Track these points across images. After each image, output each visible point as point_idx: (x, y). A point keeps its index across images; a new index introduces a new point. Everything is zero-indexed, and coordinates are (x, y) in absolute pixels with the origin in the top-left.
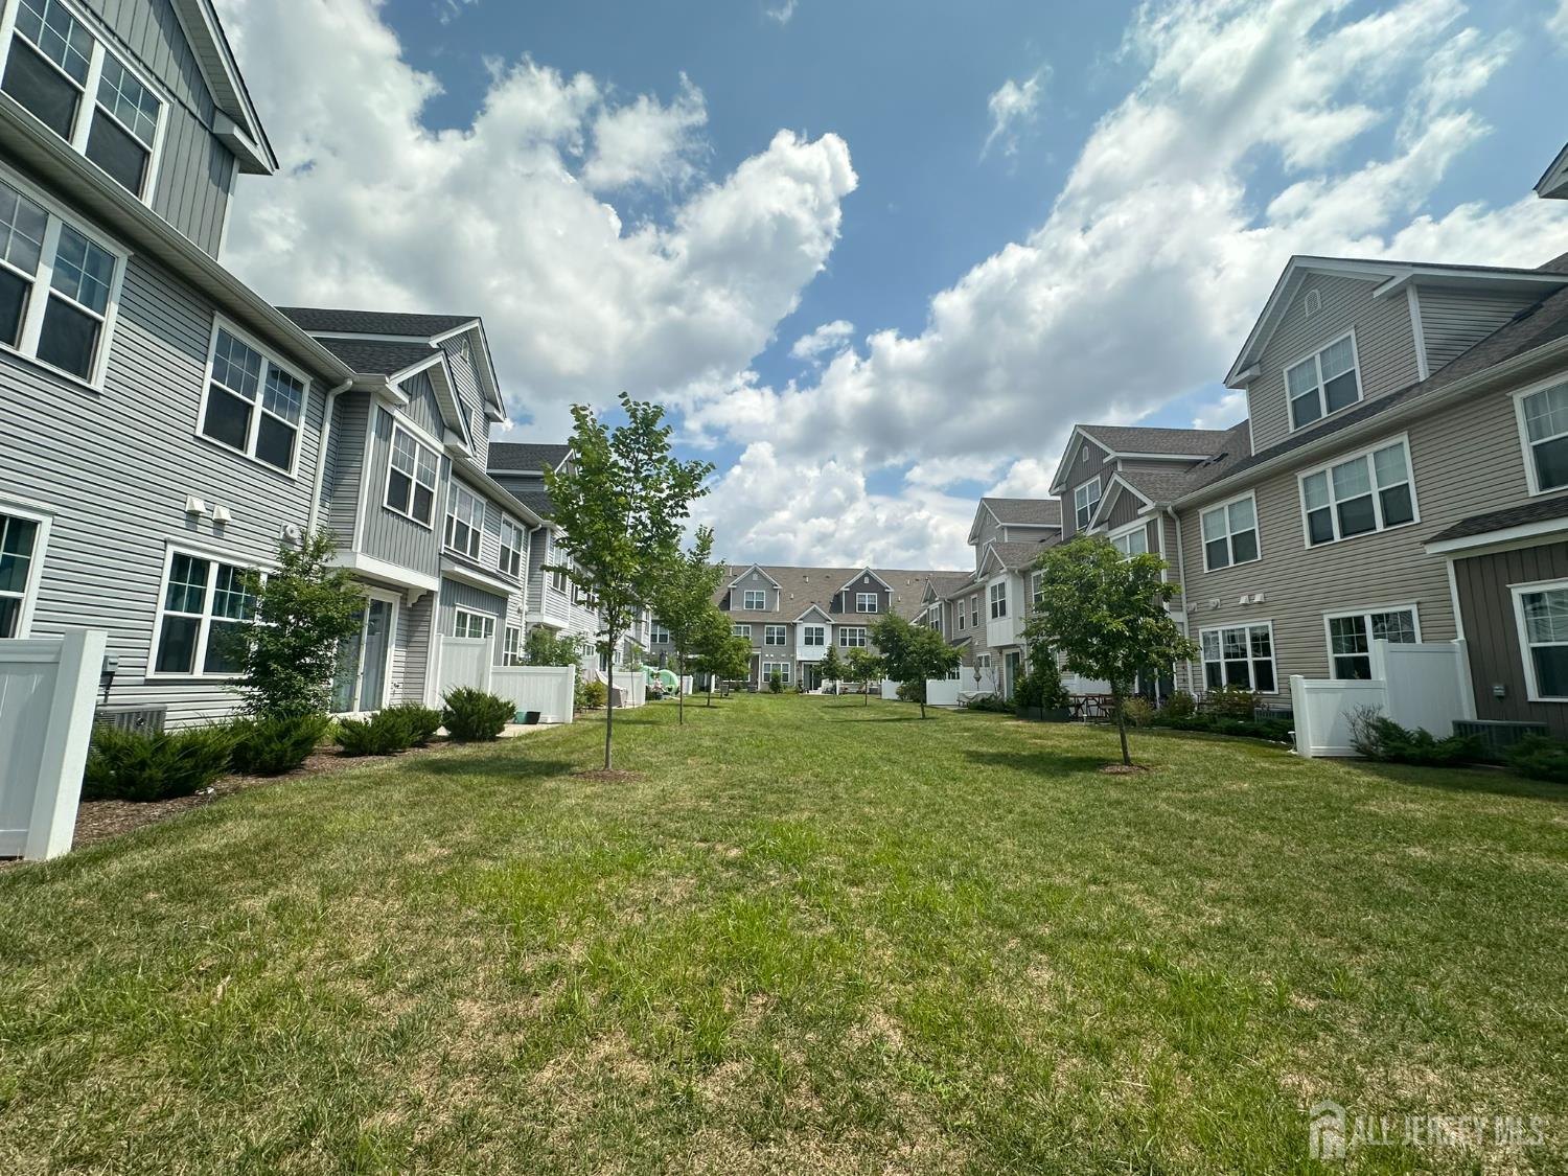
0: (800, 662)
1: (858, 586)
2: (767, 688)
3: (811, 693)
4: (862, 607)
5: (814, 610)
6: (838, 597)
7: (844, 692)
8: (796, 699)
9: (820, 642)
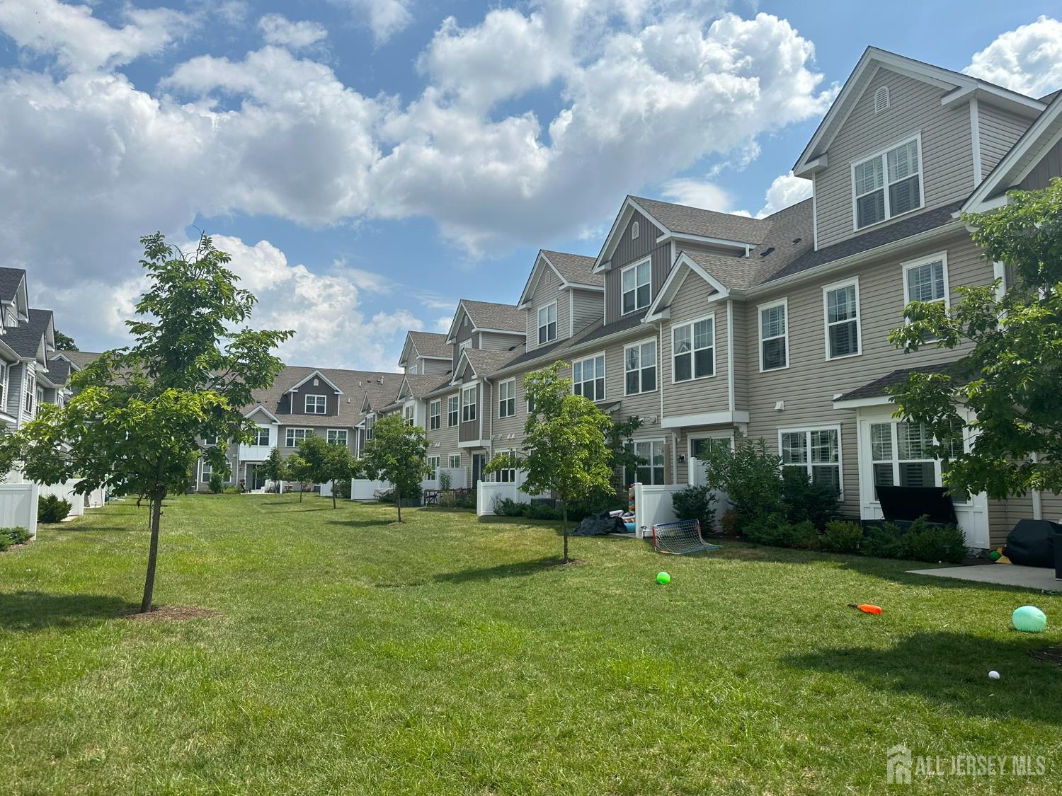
0: (243, 462)
1: (308, 387)
2: (206, 488)
3: (254, 492)
4: (311, 409)
5: (260, 411)
6: (286, 397)
7: (288, 491)
8: (237, 498)
9: (265, 442)
